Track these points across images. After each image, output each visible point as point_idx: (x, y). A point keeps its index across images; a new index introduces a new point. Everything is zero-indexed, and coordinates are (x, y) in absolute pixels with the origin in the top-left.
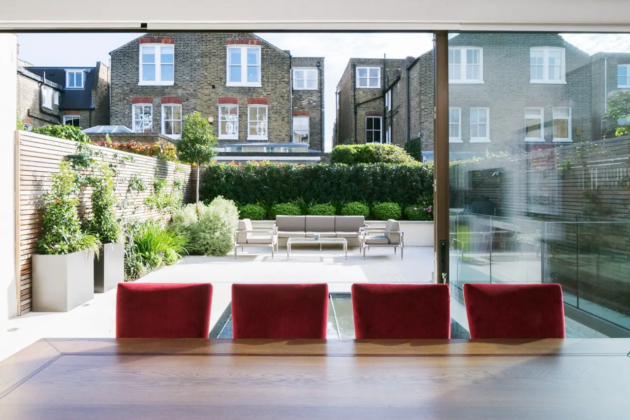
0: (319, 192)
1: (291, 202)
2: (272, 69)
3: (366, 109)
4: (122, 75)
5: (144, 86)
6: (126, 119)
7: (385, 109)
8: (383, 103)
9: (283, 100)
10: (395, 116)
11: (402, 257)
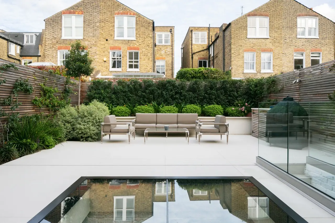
0: (167, 98)
1: (148, 105)
2: (142, 29)
3: (199, 55)
4: (52, 33)
5: (65, 40)
6: (54, 59)
7: (210, 56)
8: (208, 52)
9: (149, 48)
10: (216, 59)
11: (227, 142)
